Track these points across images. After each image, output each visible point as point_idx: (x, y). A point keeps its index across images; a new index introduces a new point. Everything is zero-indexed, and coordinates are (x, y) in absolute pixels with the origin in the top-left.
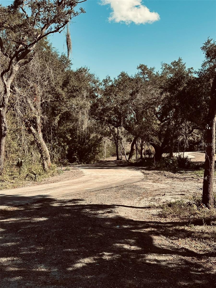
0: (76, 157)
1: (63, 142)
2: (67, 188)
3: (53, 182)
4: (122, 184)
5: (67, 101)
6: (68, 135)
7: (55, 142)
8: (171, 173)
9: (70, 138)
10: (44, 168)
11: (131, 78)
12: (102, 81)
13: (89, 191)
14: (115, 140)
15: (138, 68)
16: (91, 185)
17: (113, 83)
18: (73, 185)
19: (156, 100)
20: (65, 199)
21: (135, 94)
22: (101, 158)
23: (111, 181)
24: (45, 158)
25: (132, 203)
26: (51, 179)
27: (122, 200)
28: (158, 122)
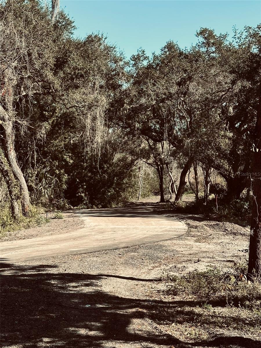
0: (83, 195)
1: (59, 167)
2: (41, 248)
3: (23, 238)
4: (137, 243)
5: (63, 95)
6: (66, 156)
7: (44, 168)
8: (237, 226)
9: (71, 161)
10: (13, 213)
11: (184, 52)
12: (131, 58)
13: (75, 253)
14: (158, 165)
15: (198, 35)
16: (84, 244)
17: (150, 61)
18: (54, 243)
19: (227, 93)
20: (27, 264)
21: (185, 83)
22: (132, 197)
23: (123, 237)
24: (15, 195)
25: (135, 274)
26: (23, 232)
27: (121, 268)
28: (228, 134)
